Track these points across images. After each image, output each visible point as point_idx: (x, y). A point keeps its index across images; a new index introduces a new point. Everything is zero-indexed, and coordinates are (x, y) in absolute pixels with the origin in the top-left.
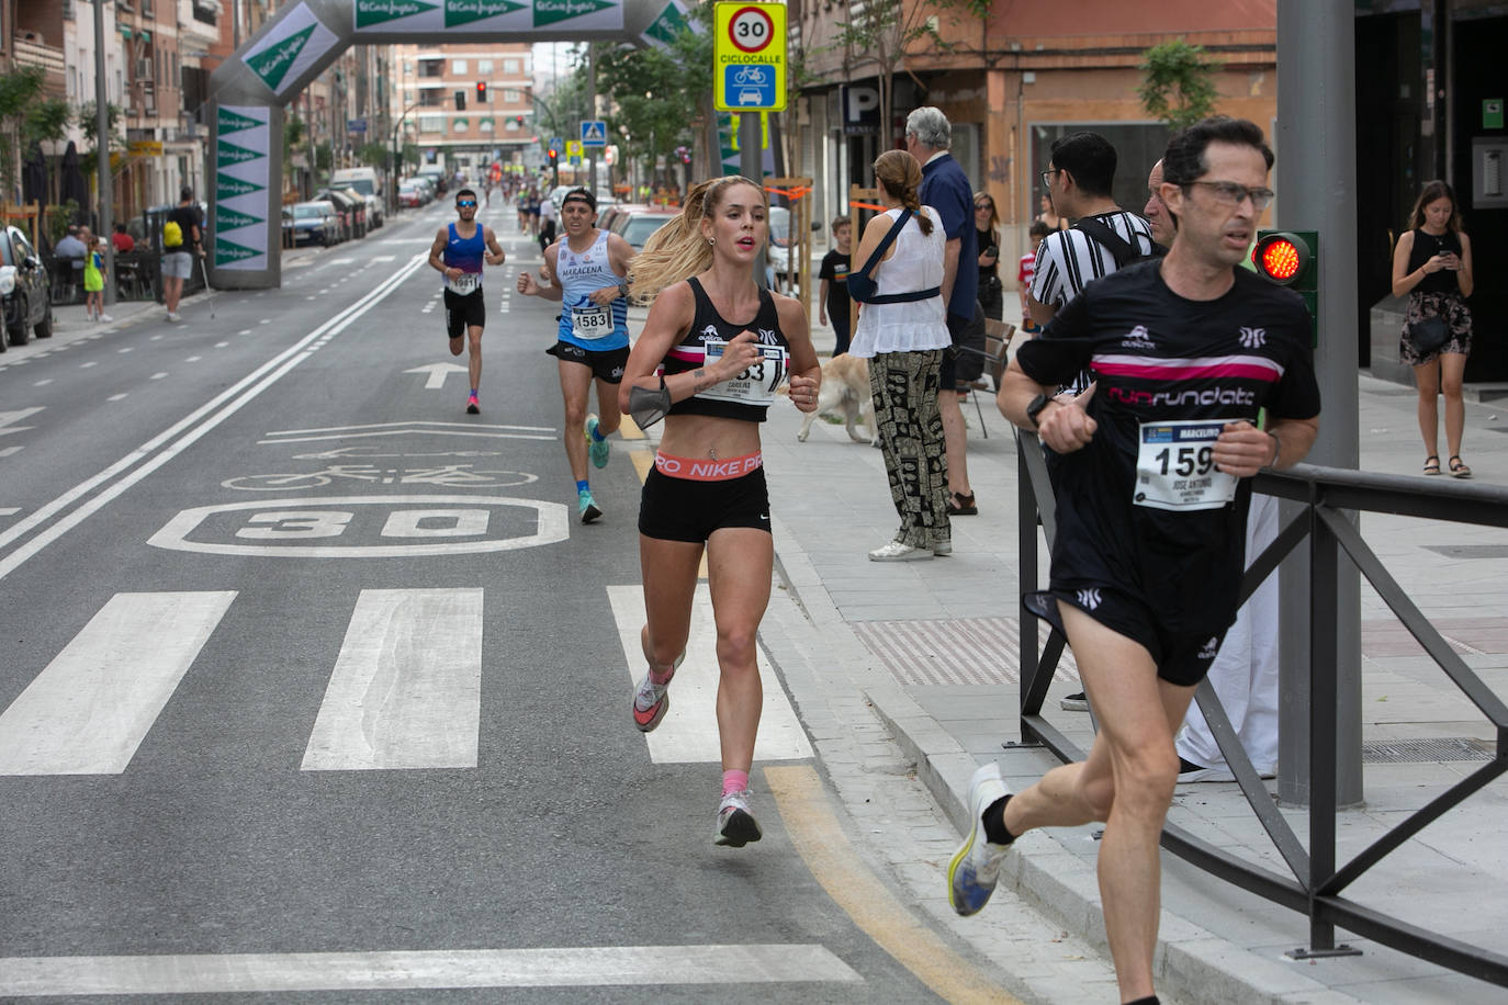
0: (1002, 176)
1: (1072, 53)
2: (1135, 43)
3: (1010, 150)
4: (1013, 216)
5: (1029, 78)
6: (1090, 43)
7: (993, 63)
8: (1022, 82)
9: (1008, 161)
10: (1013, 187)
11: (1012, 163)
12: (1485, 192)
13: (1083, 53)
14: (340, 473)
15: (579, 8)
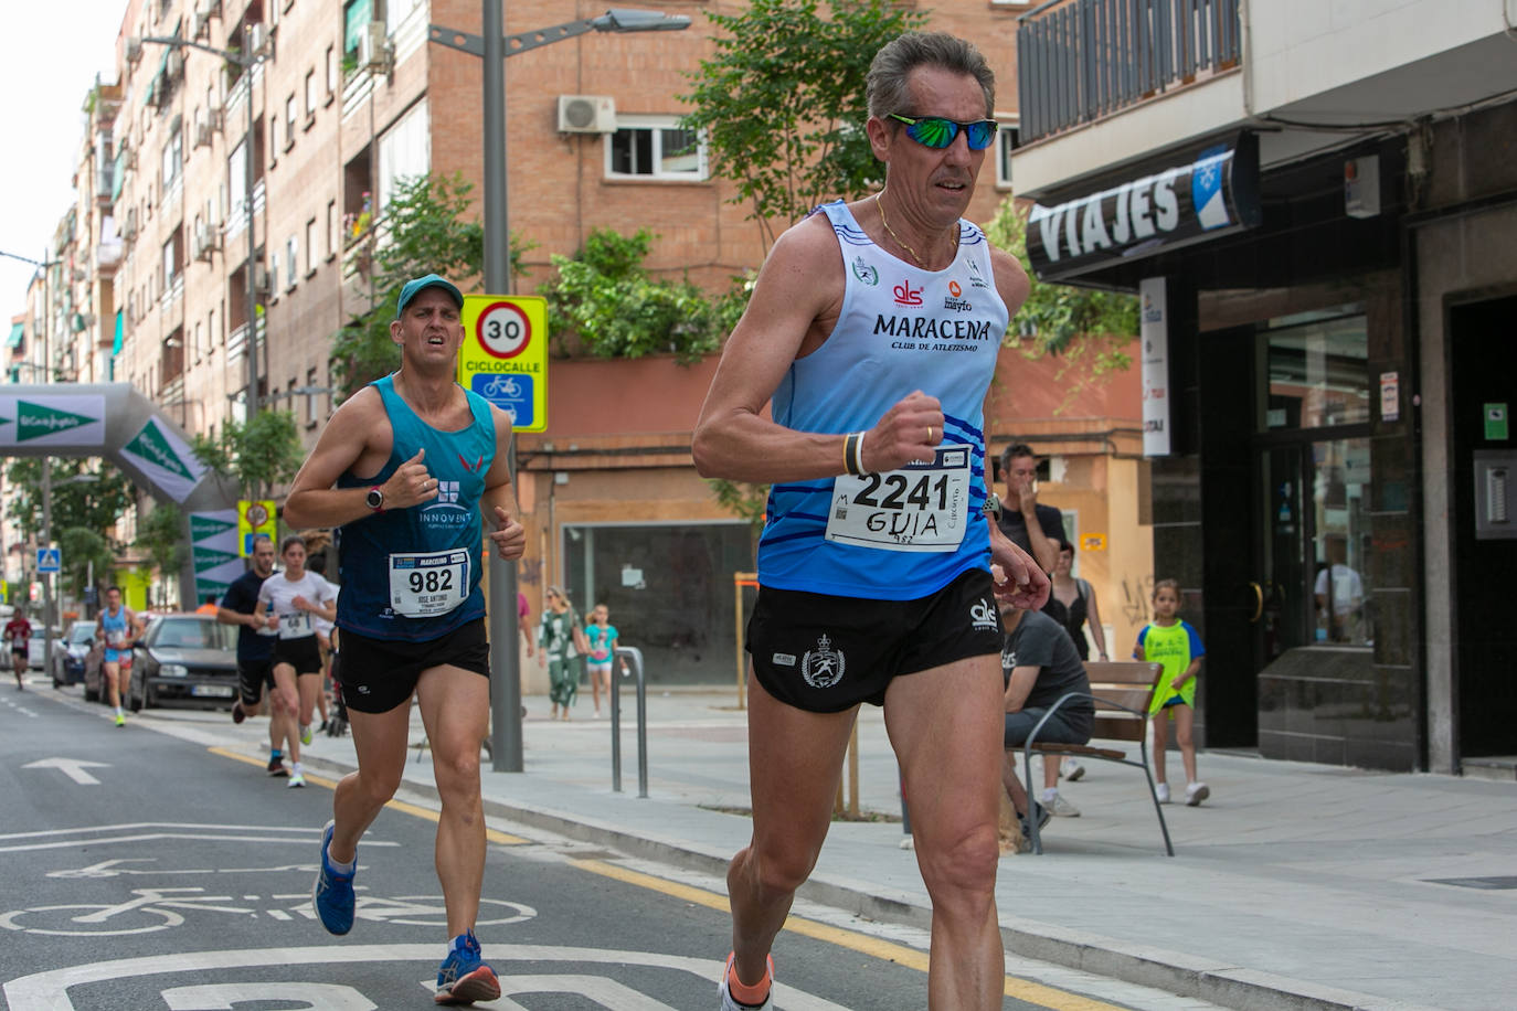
0: (534, 578)
1: (608, 453)
2: (674, 442)
3: (540, 553)
5: (561, 478)
6: (626, 443)
7: (525, 464)
8: (554, 483)
9: (540, 563)
11: (544, 566)
12: (1490, 517)
13: (618, 453)
14: (169, 902)
15: (63, 423)
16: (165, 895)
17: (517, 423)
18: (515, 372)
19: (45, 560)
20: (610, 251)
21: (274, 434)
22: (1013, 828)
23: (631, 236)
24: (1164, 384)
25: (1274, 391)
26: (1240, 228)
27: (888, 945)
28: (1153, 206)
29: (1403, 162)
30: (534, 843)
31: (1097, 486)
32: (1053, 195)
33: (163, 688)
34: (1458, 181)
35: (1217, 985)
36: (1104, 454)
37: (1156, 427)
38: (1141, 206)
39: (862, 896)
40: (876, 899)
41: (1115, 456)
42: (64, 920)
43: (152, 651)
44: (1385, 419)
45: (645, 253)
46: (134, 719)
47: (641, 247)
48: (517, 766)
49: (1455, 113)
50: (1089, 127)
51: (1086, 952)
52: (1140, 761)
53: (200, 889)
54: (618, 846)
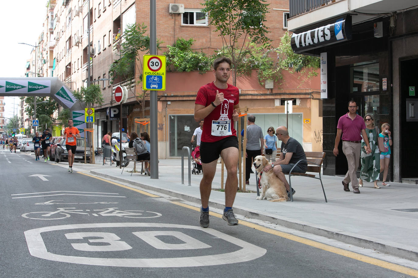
0: (161, 129)
1: (181, 96)
3: (163, 122)
4: (164, 139)
5: (169, 103)
6: (186, 94)
7: (159, 99)
8: (167, 104)
9: (163, 125)
10: (164, 131)
11: (164, 125)
12: (410, 116)
13: (184, 96)
14: (66, 211)
15: (40, 87)
16: (65, 209)
17: (158, 88)
18: (158, 75)
19: (34, 123)
20: (183, 44)
21: (95, 90)
22: (285, 195)
23: (188, 40)
24: (326, 80)
25: (355, 82)
26: (346, 40)
27: (253, 224)
28: (324, 34)
29: (389, 23)
30: (161, 197)
31: (308, 107)
32: (298, 31)
33: (64, 156)
34: (403, 29)
35: (338, 236)
36: (310, 98)
37: (324, 91)
38: (321, 34)
39: (247, 212)
40: (250, 212)
41: (313, 99)
42: (39, 216)
43: (62, 146)
44: (383, 90)
45: (192, 45)
46: (57, 164)
47: (190, 43)
48: (157, 177)
49: (402, 11)
50: (308, 13)
51: (304, 227)
52: (319, 178)
53: (75, 208)
54: (183, 198)
